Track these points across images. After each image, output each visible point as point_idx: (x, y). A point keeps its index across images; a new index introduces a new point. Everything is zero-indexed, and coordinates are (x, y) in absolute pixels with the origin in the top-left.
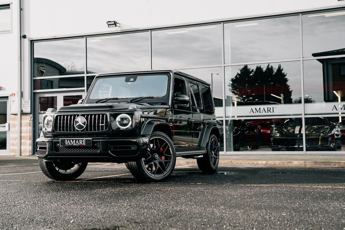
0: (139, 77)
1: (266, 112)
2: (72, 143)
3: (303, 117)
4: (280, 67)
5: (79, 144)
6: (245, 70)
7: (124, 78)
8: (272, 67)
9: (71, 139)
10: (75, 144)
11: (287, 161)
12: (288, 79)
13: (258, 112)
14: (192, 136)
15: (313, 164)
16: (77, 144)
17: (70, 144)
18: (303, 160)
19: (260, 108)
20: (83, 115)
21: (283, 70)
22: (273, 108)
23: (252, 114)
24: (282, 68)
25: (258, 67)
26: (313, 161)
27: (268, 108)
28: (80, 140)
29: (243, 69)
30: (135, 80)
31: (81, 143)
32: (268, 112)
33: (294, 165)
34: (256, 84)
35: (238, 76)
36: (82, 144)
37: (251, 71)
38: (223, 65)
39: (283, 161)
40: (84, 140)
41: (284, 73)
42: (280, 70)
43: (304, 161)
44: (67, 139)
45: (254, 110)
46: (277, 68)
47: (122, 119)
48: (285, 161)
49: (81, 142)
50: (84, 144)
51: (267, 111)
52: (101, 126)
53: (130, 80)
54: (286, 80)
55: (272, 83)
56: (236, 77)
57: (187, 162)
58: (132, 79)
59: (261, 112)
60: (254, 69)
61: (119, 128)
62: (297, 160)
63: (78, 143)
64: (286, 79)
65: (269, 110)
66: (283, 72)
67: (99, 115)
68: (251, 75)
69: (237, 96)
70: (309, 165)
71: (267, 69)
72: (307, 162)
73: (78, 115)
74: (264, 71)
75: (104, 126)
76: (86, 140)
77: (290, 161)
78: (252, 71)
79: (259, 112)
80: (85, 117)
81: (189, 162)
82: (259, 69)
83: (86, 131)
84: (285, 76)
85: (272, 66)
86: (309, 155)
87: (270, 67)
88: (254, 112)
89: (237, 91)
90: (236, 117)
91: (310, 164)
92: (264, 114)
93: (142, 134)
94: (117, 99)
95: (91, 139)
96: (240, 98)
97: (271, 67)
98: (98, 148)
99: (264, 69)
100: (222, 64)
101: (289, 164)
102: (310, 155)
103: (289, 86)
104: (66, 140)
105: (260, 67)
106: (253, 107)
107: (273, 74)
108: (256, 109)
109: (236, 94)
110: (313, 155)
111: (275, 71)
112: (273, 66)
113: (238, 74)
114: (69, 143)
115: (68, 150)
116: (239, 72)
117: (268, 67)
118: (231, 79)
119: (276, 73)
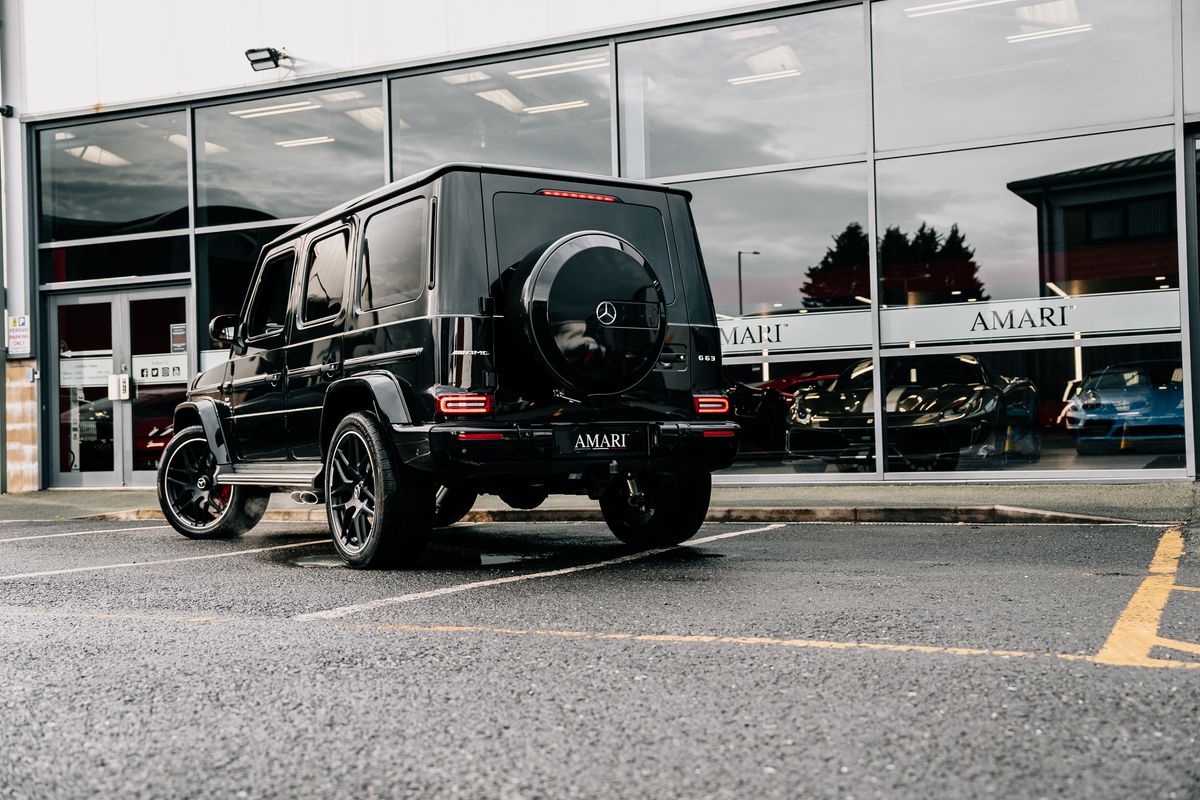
4: (955, 232)
6: (852, 240)
8: (933, 233)
12: (978, 264)
21: (965, 238)
24: (960, 235)
25: (892, 228)
29: (843, 237)
33: (818, 520)
35: (830, 260)
41: (967, 248)
42: (955, 239)
46: (947, 234)
54: (973, 268)
56: (825, 262)
64: (973, 264)
66: (964, 245)
71: (918, 238)
74: (910, 243)
77: (803, 509)
82: (894, 237)
84: (971, 255)
85: (932, 230)
87: (926, 231)
91: (873, 516)
97: (929, 232)
99: (911, 237)
101: (801, 517)
103: (982, 285)
105: (897, 230)
107: (938, 251)
111: (943, 243)
112: (935, 229)
113: (831, 254)
116: (834, 247)
117: (922, 230)
118: (810, 269)
119: (943, 247)
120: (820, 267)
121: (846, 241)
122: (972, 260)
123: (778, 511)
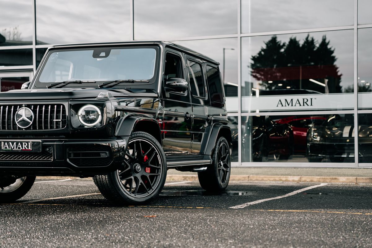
0: (113, 51)
1: (300, 105)
2: (11, 147)
3: (355, 113)
4: (324, 40)
5: (22, 148)
6: (273, 44)
7: (91, 52)
8: (313, 40)
9: (10, 142)
10: (16, 147)
11: (330, 177)
12: (336, 58)
13: (289, 105)
14: (190, 139)
15: (368, 181)
16: (19, 148)
17: (8, 148)
18: (354, 176)
19: (292, 100)
20: (29, 106)
21: (330, 43)
22: (311, 99)
23: (280, 108)
24: (327, 41)
25: (293, 38)
26: (368, 178)
27: (304, 99)
28: (24, 143)
29: (270, 42)
30: (107, 55)
31: (25, 148)
32: (304, 105)
33: (340, 182)
34: (289, 65)
35: (263, 53)
36: (27, 149)
37: (282, 44)
38: (239, 35)
39: (324, 177)
40: (29, 143)
41: (330, 48)
42: (324, 44)
43: (356, 177)
44: (3, 141)
45: (284, 102)
46: (320, 41)
47: (88, 112)
48: (328, 177)
49: (25, 146)
50: (29, 148)
51: (302, 104)
52: (56, 121)
53: (100, 55)
54: (333, 59)
55: (312, 63)
56: (260, 54)
57: (184, 177)
58: (103, 54)
59: (294, 104)
60: (285, 43)
61: (83, 126)
62: (344, 175)
63: (20, 146)
64: (334, 57)
65: (306, 103)
66: (329, 47)
67: (52, 106)
68: (282, 50)
69: (261, 82)
70: (363, 183)
71: (305, 42)
72: (359, 179)
73: (21, 106)
74: (301, 46)
75: (61, 123)
76: (32, 142)
77: (334, 177)
78: (284, 45)
79: (291, 104)
80: (32, 109)
81: (187, 177)
82: (293, 42)
83: (33, 129)
84: (332, 52)
86: (363, 168)
87: (310, 39)
88: (284, 105)
89: (261, 75)
90: (258, 112)
91: (364, 181)
92: (298, 107)
93: (116, 134)
94: (80, 83)
95: (40, 141)
96: (265, 86)
98: (50, 155)
99: (301, 43)
100: (237, 33)
101: (333, 181)
102: (365, 168)
103: (337, 68)
104: (3, 143)
105: (295, 39)
106: (283, 98)
107: (315, 50)
108: (286, 100)
109: (258, 79)
110: (369, 168)
111: (318, 45)
112: (314, 38)
113: (263, 50)
114: (7, 146)
115: (5, 157)
116: (265, 47)
117: (307, 38)
118: (252, 57)
119: (318, 48)
120: (258, 55)
121: (271, 44)
122: (333, 55)
123: (323, 178)
